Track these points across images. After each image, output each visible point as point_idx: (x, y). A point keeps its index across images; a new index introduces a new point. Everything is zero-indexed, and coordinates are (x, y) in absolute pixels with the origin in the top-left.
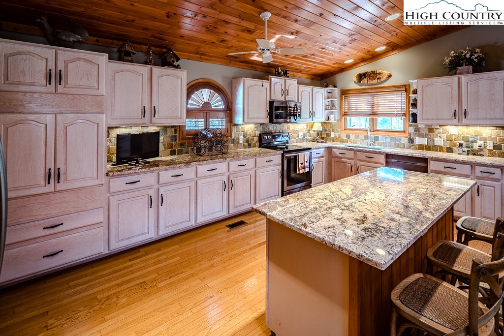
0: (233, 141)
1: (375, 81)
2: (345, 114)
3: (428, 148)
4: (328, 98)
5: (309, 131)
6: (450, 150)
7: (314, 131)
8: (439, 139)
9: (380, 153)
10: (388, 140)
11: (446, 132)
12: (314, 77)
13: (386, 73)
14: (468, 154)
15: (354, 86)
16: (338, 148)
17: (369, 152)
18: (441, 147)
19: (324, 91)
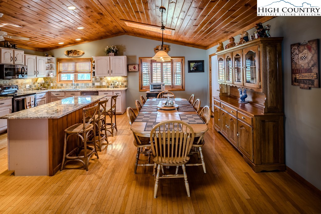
1: (77, 55)
2: (60, 72)
3: (100, 87)
4: (48, 63)
5: (34, 83)
6: (108, 87)
7: (39, 83)
8: (104, 82)
9: (78, 91)
10: (83, 85)
11: (106, 79)
12: (37, 49)
13: (82, 52)
14: (114, 88)
15: (64, 56)
16: (55, 92)
17: (73, 91)
18: (105, 86)
19: (45, 59)
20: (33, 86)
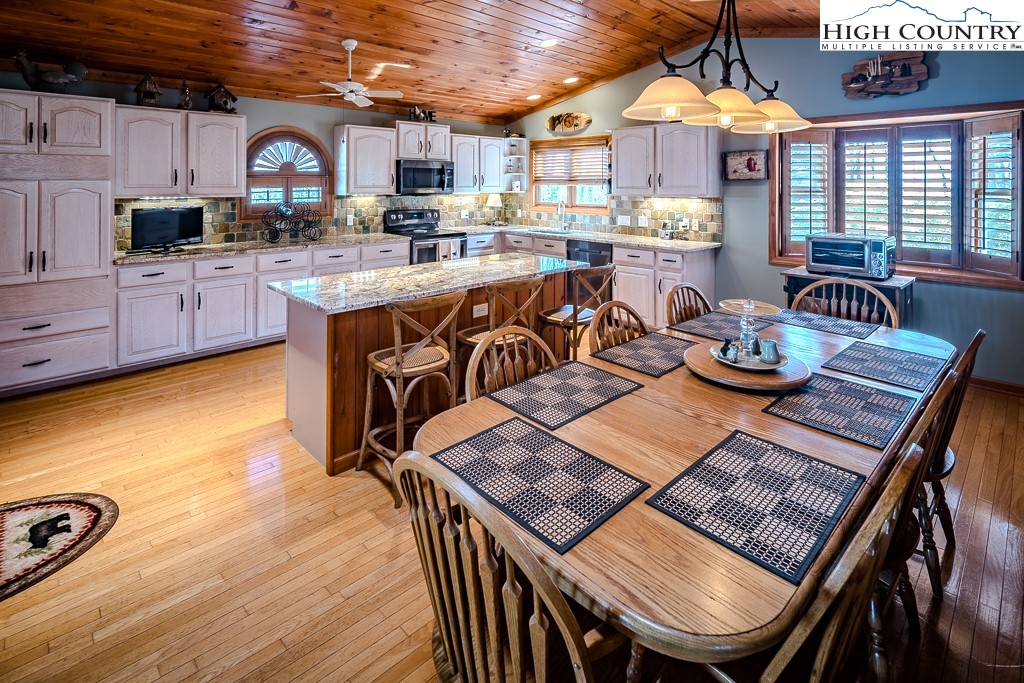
0: (336, 223)
1: (572, 129)
2: (537, 180)
3: (631, 231)
4: (512, 154)
5: (481, 207)
6: (655, 234)
7: (492, 208)
8: (643, 217)
9: (561, 239)
10: (587, 221)
11: (651, 206)
12: (490, 119)
13: (585, 117)
14: (672, 238)
15: (546, 135)
16: (513, 233)
18: (645, 229)
19: (503, 143)
20: (478, 213)
